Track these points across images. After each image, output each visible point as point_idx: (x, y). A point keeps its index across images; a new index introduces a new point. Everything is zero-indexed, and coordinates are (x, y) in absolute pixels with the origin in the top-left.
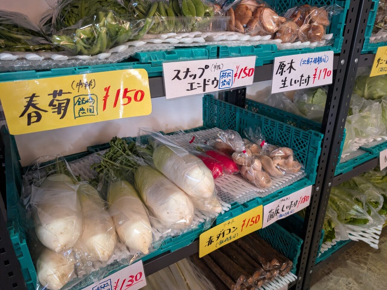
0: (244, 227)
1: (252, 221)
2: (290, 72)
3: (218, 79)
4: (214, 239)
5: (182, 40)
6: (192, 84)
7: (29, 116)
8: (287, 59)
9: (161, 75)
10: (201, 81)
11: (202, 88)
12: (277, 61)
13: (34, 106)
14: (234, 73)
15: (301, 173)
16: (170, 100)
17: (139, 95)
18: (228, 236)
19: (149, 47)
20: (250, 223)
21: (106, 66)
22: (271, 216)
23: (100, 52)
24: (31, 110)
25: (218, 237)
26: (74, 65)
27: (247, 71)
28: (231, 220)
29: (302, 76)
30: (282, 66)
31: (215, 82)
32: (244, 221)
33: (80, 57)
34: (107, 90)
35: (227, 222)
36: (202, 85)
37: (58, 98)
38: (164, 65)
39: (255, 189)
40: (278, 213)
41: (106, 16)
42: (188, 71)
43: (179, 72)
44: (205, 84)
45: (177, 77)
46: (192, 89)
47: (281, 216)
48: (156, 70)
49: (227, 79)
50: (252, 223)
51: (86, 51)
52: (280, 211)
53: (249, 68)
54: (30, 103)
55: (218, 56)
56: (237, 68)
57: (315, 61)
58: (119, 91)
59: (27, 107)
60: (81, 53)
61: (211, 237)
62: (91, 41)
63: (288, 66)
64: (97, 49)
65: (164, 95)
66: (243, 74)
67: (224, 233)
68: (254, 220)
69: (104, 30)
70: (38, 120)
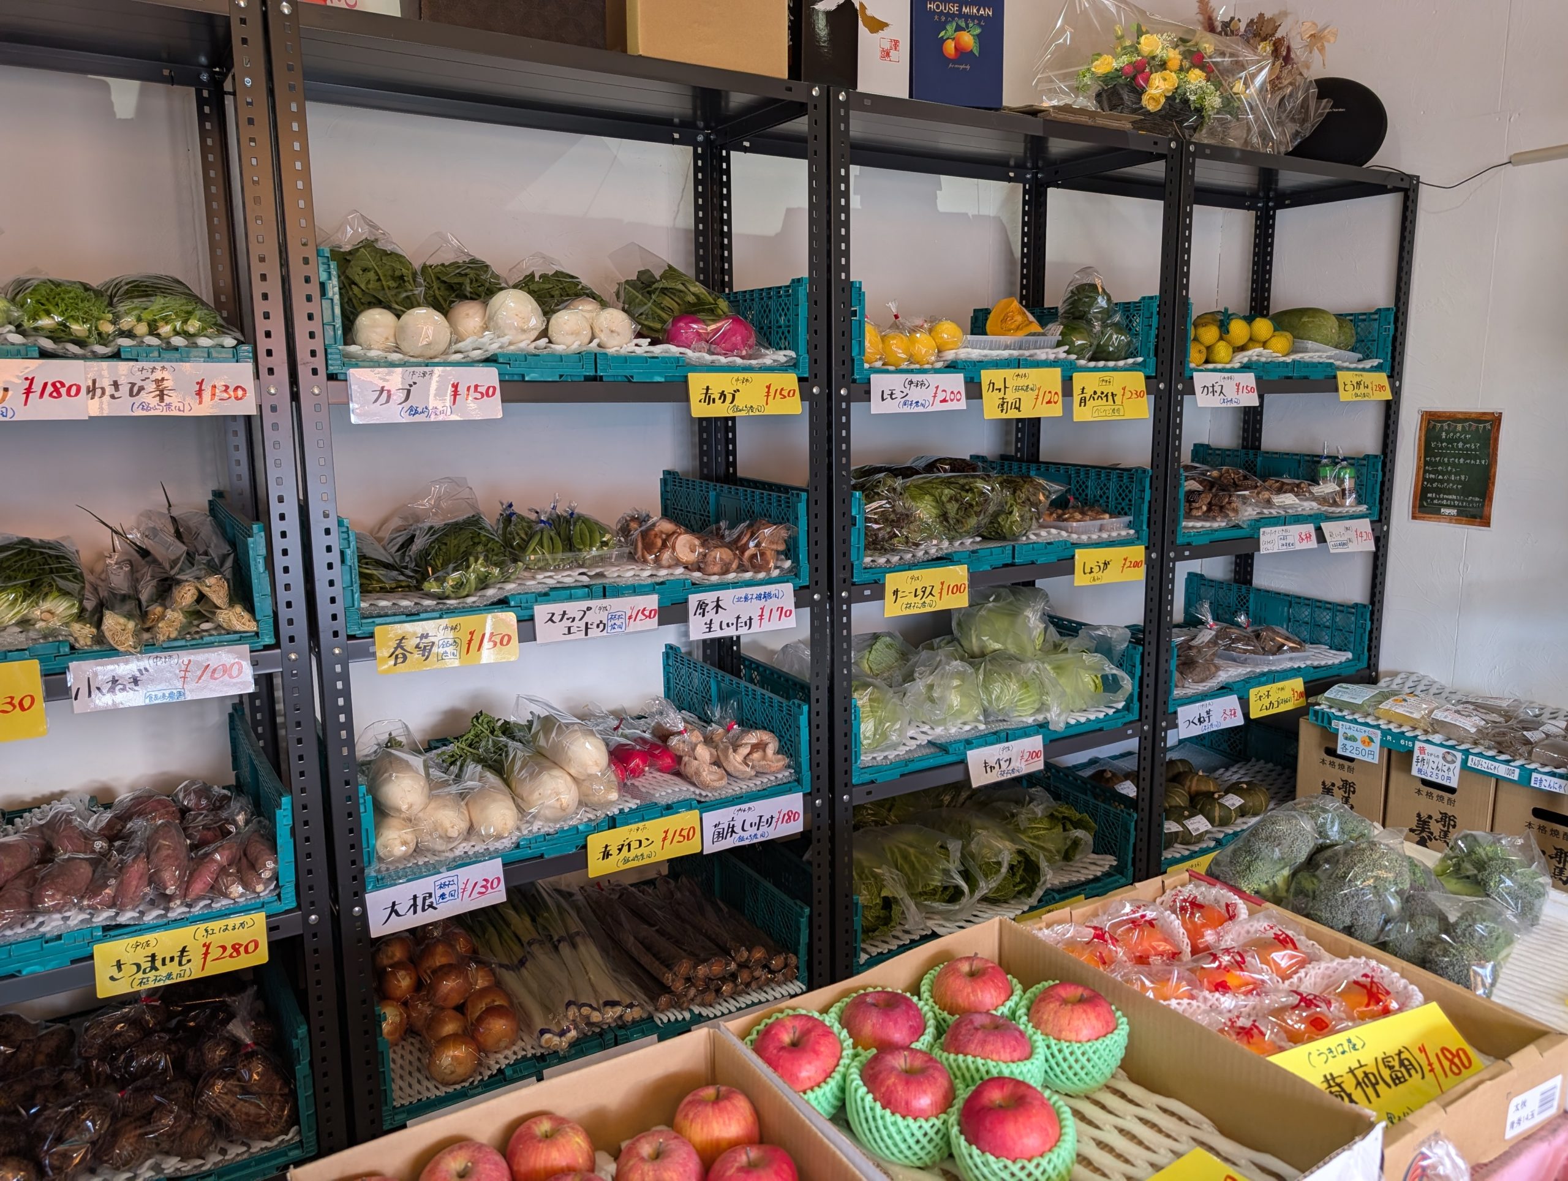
0: (667, 842)
1: (680, 835)
2: (717, 612)
3: (605, 621)
4: (613, 850)
5: (561, 580)
6: (569, 628)
7: (397, 657)
8: (710, 597)
9: (532, 619)
10: (582, 624)
11: (583, 632)
12: (693, 600)
13: (402, 648)
14: (628, 615)
15: (787, 774)
16: (542, 645)
17: (506, 638)
18: (639, 852)
19: (520, 590)
20: (678, 838)
21: (473, 610)
22: (721, 836)
23: (467, 596)
24: (399, 651)
25: (620, 850)
26: (441, 610)
27: (647, 613)
28: (641, 825)
29: (738, 618)
30: (702, 606)
31: (601, 626)
32: (666, 832)
33: (448, 602)
34: (472, 633)
35: (634, 826)
36: (583, 628)
37: (424, 640)
38: (536, 608)
39: (692, 789)
40: (733, 831)
41: (476, 562)
42: (565, 613)
43: (553, 614)
44: (587, 628)
45: (551, 620)
46: (569, 632)
47: (741, 839)
48: (526, 613)
49: (618, 622)
50: (681, 839)
51: (453, 595)
52: (738, 829)
53: (649, 608)
54: (399, 646)
55: (605, 596)
56: (632, 609)
57: (759, 597)
58: (484, 635)
59: (396, 649)
60: (448, 598)
61: (607, 846)
62: (460, 585)
63: (712, 605)
64: (465, 593)
65: (535, 640)
66: (640, 616)
67: (629, 845)
68: (685, 833)
69: (473, 576)
70: (403, 662)
